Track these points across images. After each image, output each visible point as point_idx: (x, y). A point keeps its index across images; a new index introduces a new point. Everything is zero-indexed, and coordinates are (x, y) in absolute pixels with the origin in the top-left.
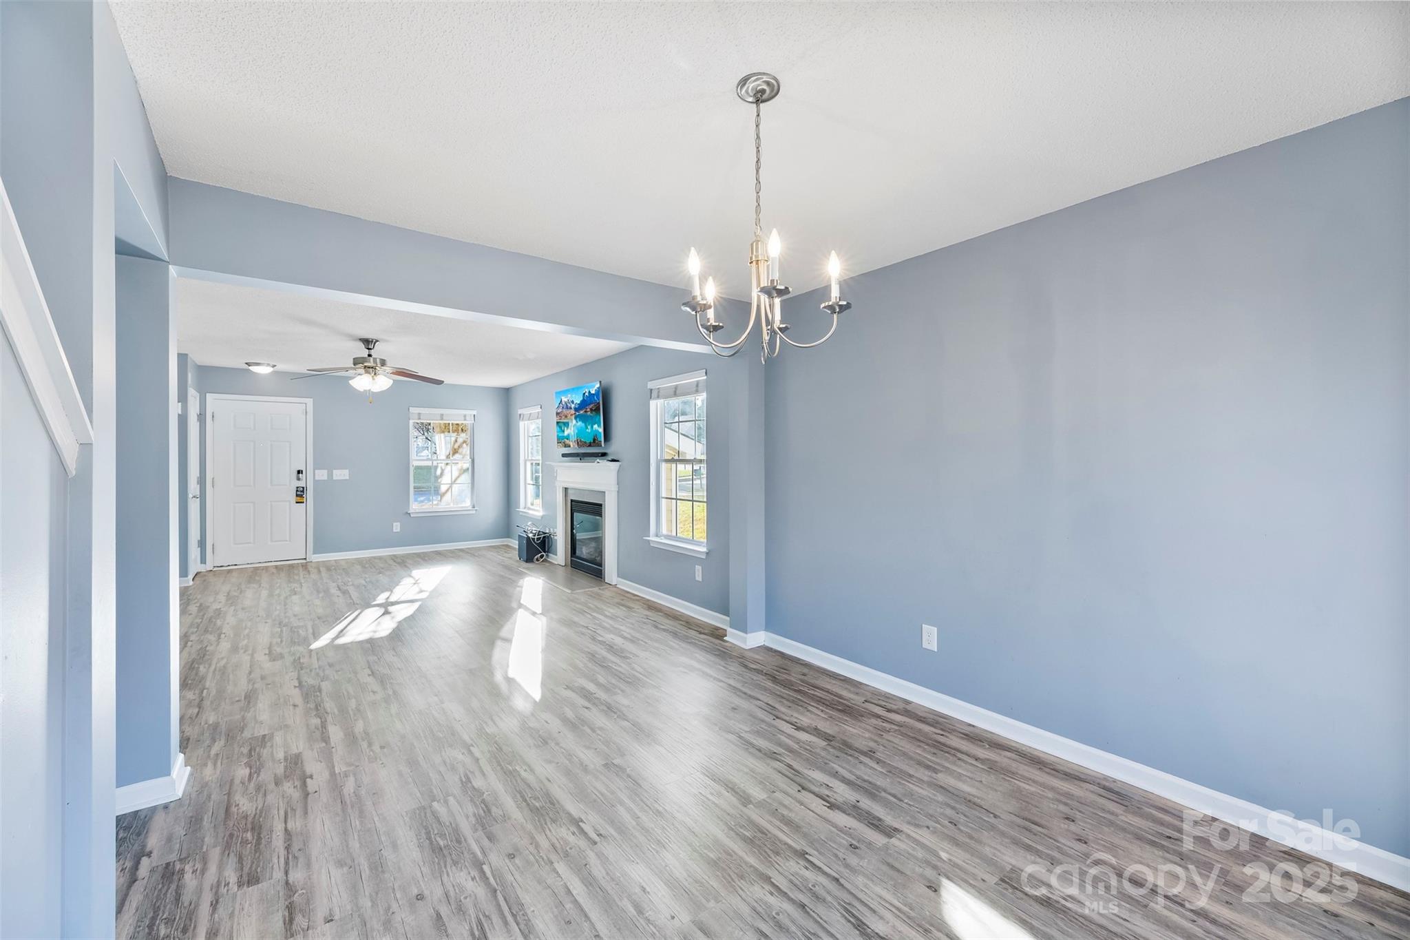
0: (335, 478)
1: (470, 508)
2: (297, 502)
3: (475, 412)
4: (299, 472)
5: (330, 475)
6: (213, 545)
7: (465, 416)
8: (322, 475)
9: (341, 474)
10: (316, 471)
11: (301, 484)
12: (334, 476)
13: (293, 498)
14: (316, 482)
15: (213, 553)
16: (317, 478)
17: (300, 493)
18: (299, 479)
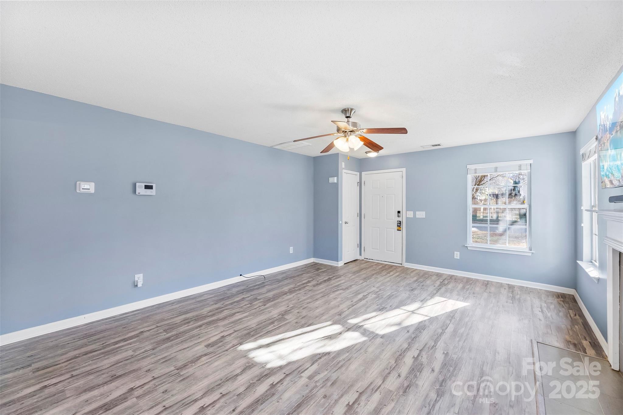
0: (417, 217)
1: (527, 250)
2: (398, 230)
3: (531, 161)
4: (399, 212)
5: (415, 214)
6: (364, 247)
7: (520, 166)
8: (410, 214)
9: (421, 215)
10: (407, 212)
11: (400, 219)
12: (417, 215)
13: (396, 228)
14: (407, 219)
15: (364, 251)
16: (407, 217)
17: (399, 224)
18: (399, 216)
